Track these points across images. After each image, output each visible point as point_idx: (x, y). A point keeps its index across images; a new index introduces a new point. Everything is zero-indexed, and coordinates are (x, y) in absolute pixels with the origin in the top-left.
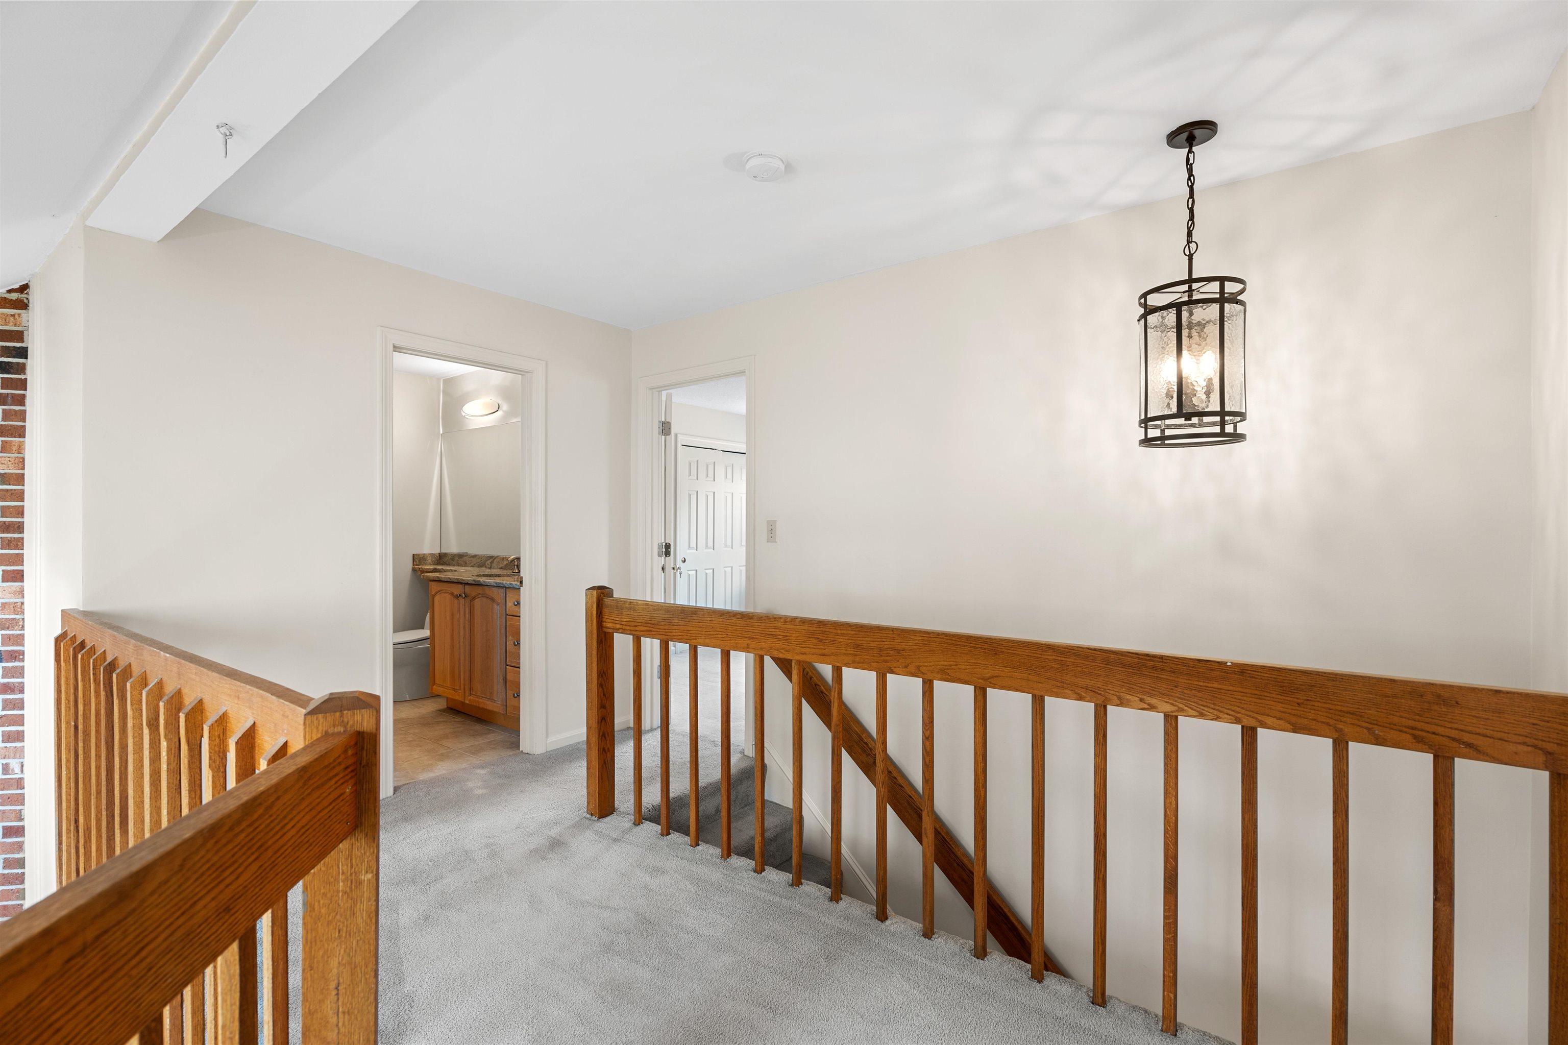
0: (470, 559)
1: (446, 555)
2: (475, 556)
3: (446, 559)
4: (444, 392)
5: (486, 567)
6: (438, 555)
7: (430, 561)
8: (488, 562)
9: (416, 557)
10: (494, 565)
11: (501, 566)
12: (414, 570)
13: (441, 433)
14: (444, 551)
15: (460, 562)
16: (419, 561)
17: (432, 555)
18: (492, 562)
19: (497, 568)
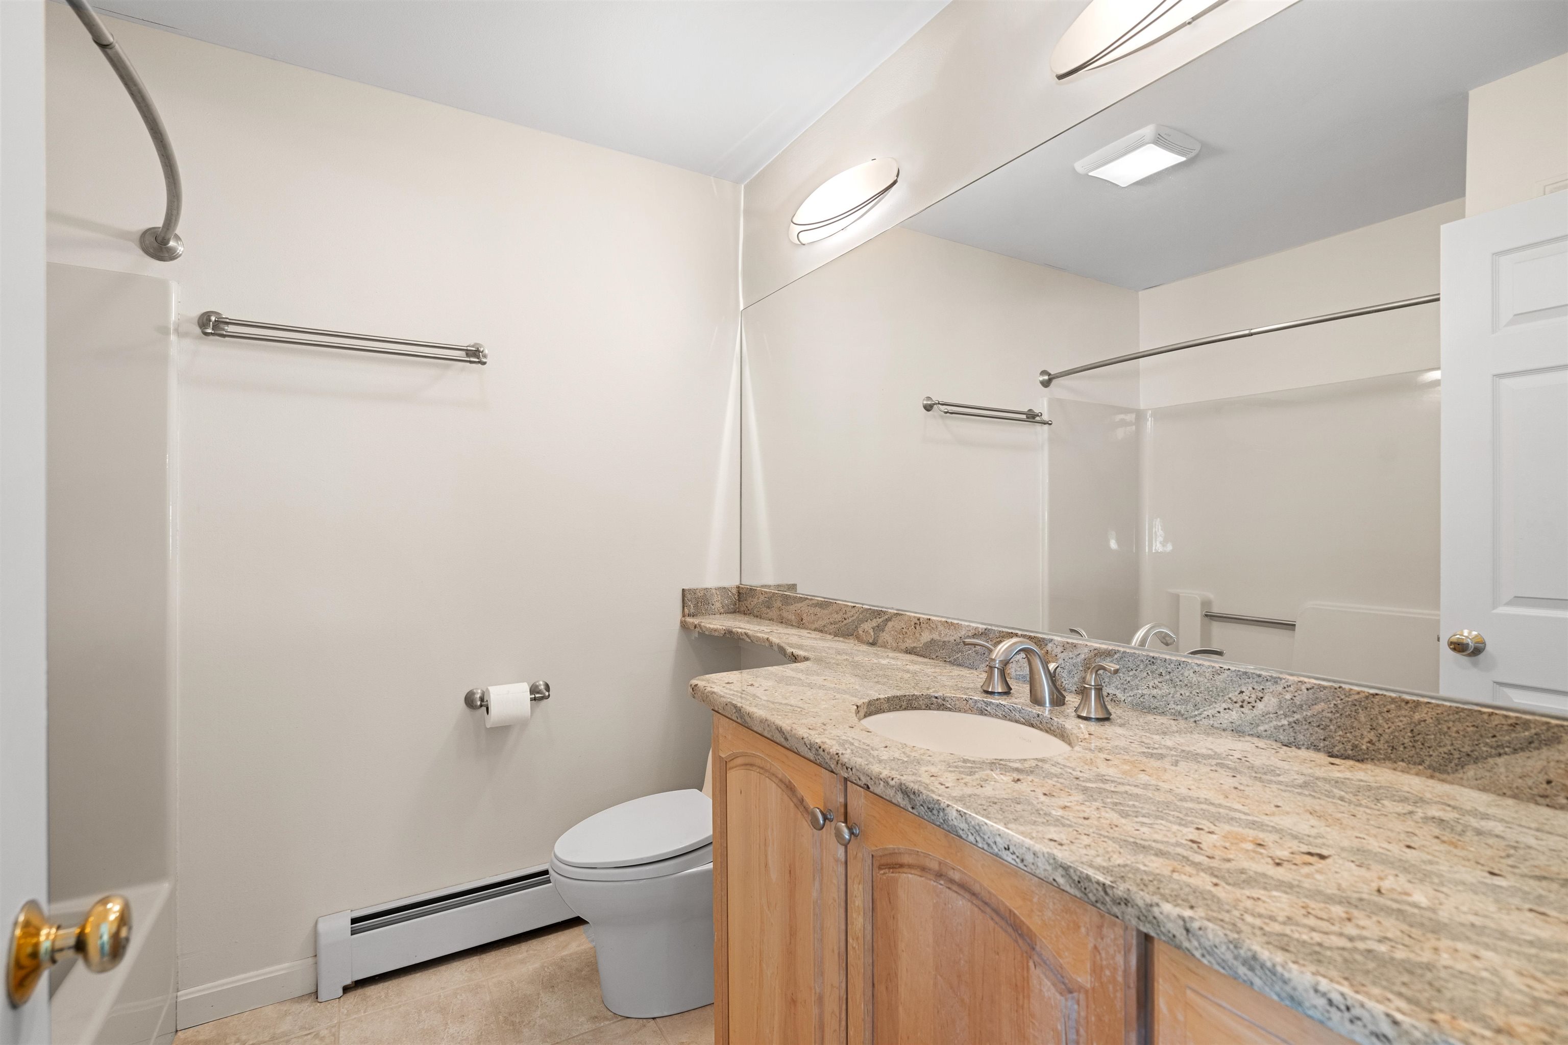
0: (812, 610)
1: (751, 591)
2: (825, 604)
3: (753, 602)
4: (747, 212)
5: (859, 639)
6: (734, 591)
7: (718, 605)
8: (868, 626)
9: (688, 596)
10: (885, 636)
11: (909, 643)
12: (684, 626)
13: (742, 308)
14: (750, 581)
15: (785, 614)
16: (696, 606)
17: (724, 589)
18: (879, 629)
19: (896, 649)
